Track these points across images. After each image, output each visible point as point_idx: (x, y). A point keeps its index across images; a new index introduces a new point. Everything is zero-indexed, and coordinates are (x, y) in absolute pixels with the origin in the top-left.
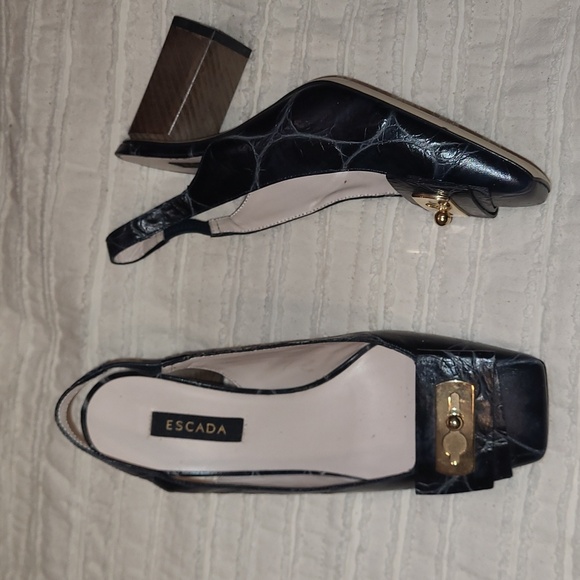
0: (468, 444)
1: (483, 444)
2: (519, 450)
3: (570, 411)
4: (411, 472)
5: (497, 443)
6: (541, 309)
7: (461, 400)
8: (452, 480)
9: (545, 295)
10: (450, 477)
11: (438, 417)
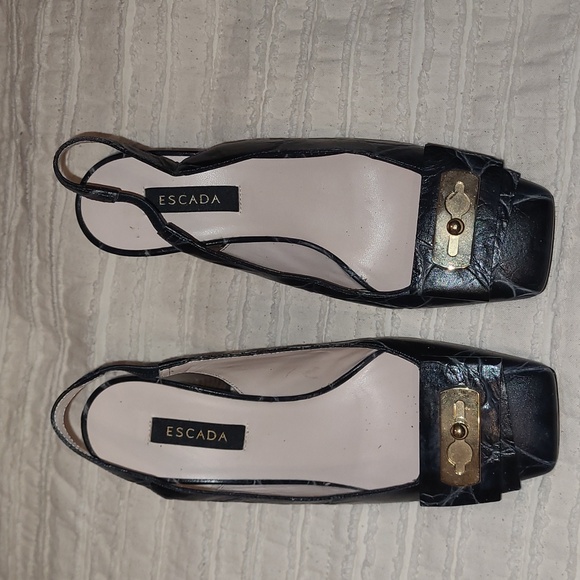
0: (474, 453)
1: (490, 454)
2: (527, 461)
4: (415, 482)
5: (504, 454)
6: (552, 315)
7: (466, 408)
8: (457, 491)
9: (555, 300)
10: (455, 488)
11: (443, 425)
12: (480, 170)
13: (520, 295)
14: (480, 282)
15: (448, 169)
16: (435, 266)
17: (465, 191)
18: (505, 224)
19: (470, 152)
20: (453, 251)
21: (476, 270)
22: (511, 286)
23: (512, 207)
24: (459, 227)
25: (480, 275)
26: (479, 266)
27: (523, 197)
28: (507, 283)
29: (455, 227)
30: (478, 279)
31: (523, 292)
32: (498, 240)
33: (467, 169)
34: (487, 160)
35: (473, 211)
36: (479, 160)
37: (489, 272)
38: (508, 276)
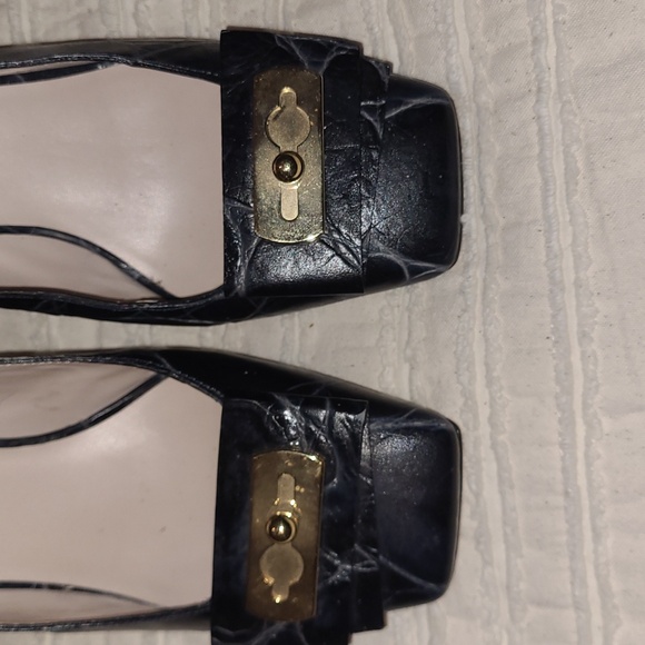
0: (305, 567)
1: (334, 569)
3: (478, 543)
4: (204, 606)
5: (359, 567)
6: (406, 368)
7: (298, 488)
8: (273, 628)
9: (408, 343)
10: (271, 624)
11: (255, 513)
12: (321, 64)
13: (417, 275)
14: (345, 261)
15: (263, 69)
16: (262, 241)
17: (298, 103)
18: (375, 155)
19: (301, 35)
20: (290, 212)
21: (335, 241)
22: (399, 260)
23: (385, 123)
24: (294, 167)
25: (343, 250)
26: (340, 233)
27: (400, 104)
28: (392, 256)
29: (287, 168)
30: (340, 255)
31: (420, 270)
32: (368, 183)
33: (297, 63)
34: (331, 46)
35: (316, 136)
36: (317, 46)
37: (358, 242)
38: (392, 244)
